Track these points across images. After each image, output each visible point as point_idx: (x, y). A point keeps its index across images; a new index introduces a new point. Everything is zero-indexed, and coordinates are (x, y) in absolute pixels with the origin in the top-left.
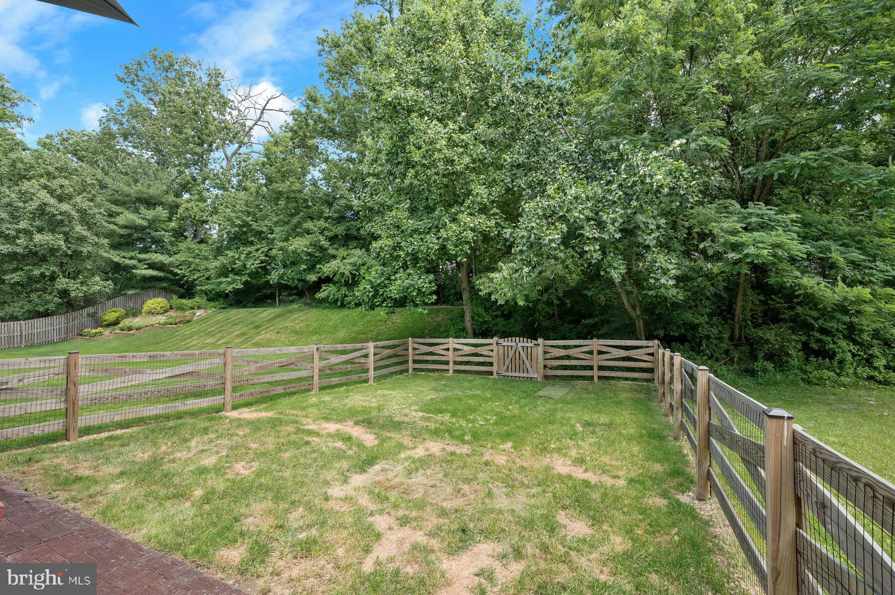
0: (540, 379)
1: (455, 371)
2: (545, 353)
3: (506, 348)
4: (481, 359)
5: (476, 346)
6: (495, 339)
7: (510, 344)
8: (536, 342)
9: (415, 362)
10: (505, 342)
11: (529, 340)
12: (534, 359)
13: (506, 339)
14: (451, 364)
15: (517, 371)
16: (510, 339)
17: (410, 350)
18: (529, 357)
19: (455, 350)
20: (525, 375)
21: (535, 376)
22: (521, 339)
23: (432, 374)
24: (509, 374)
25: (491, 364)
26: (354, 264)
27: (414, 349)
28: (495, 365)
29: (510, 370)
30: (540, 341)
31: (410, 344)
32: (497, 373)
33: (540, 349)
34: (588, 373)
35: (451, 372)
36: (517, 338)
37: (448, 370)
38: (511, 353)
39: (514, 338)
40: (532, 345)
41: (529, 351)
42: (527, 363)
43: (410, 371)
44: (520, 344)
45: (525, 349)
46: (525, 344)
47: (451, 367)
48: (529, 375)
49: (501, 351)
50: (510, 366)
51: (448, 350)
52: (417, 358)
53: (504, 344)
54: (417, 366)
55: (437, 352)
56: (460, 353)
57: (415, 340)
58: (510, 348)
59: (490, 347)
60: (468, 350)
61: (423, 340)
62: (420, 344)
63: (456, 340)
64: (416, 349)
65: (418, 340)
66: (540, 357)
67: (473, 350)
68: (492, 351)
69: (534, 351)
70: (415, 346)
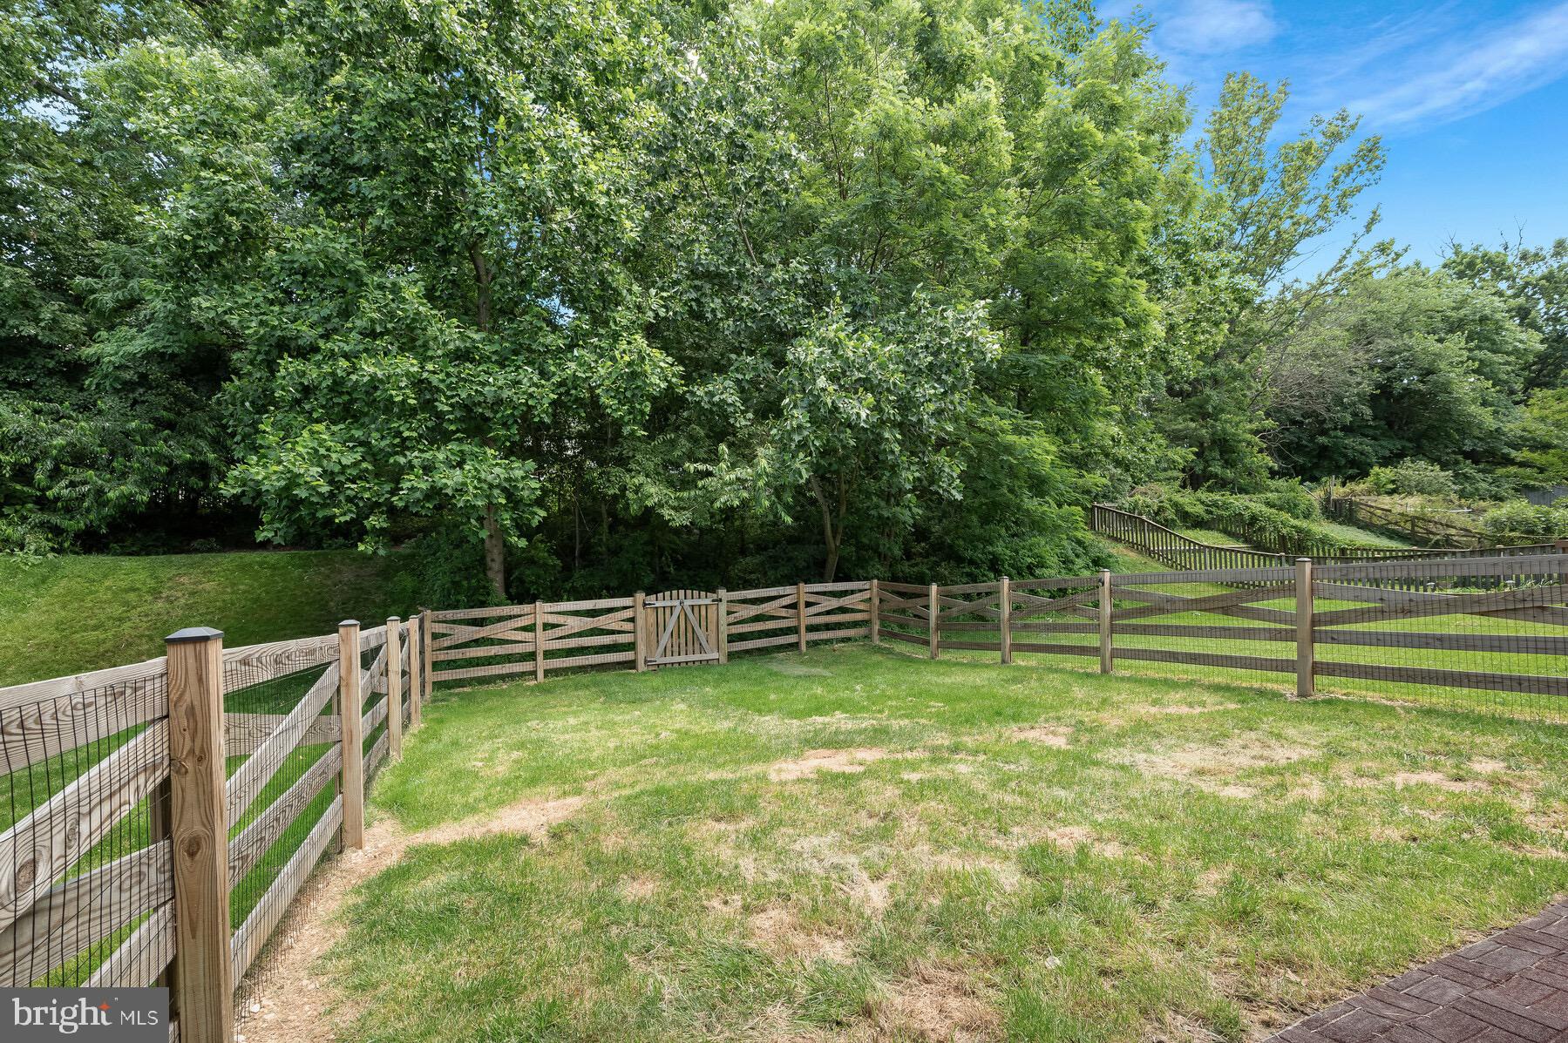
0: (723, 659)
1: (547, 673)
2: (729, 613)
3: (661, 611)
4: (606, 640)
5: (593, 613)
6: (640, 596)
7: (668, 603)
8: (715, 596)
9: (438, 666)
10: (659, 601)
11: (703, 593)
12: (712, 627)
13: (660, 595)
14: (540, 657)
15: (683, 652)
16: (667, 593)
17: (427, 640)
18: (703, 623)
19: (547, 626)
20: (697, 657)
21: (715, 655)
22: (689, 592)
23: (491, 687)
24: (669, 659)
25: (631, 646)
28: (641, 647)
29: (668, 652)
30: (722, 593)
31: (426, 624)
32: (646, 661)
33: (723, 607)
34: (792, 639)
35: (540, 674)
36: (682, 592)
37: (534, 673)
38: (671, 623)
39: (675, 592)
40: (708, 601)
41: (703, 613)
42: (700, 633)
44: (688, 603)
45: (696, 609)
46: (696, 602)
47: (542, 664)
48: (704, 657)
49: (652, 619)
50: (669, 645)
51: (530, 628)
52: (442, 656)
53: (658, 604)
54: (448, 675)
55: (499, 636)
56: (558, 632)
57: (441, 614)
58: (668, 611)
59: (628, 614)
60: (575, 624)
61: (461, 614)
62: (454, 622)
63: (548, 607)
64: (444, 635)
65: (450, 614)
66: (721, 622)
67: (589, 623)
68: (632, 620)
69: (712, 610)
70: (440, 628)
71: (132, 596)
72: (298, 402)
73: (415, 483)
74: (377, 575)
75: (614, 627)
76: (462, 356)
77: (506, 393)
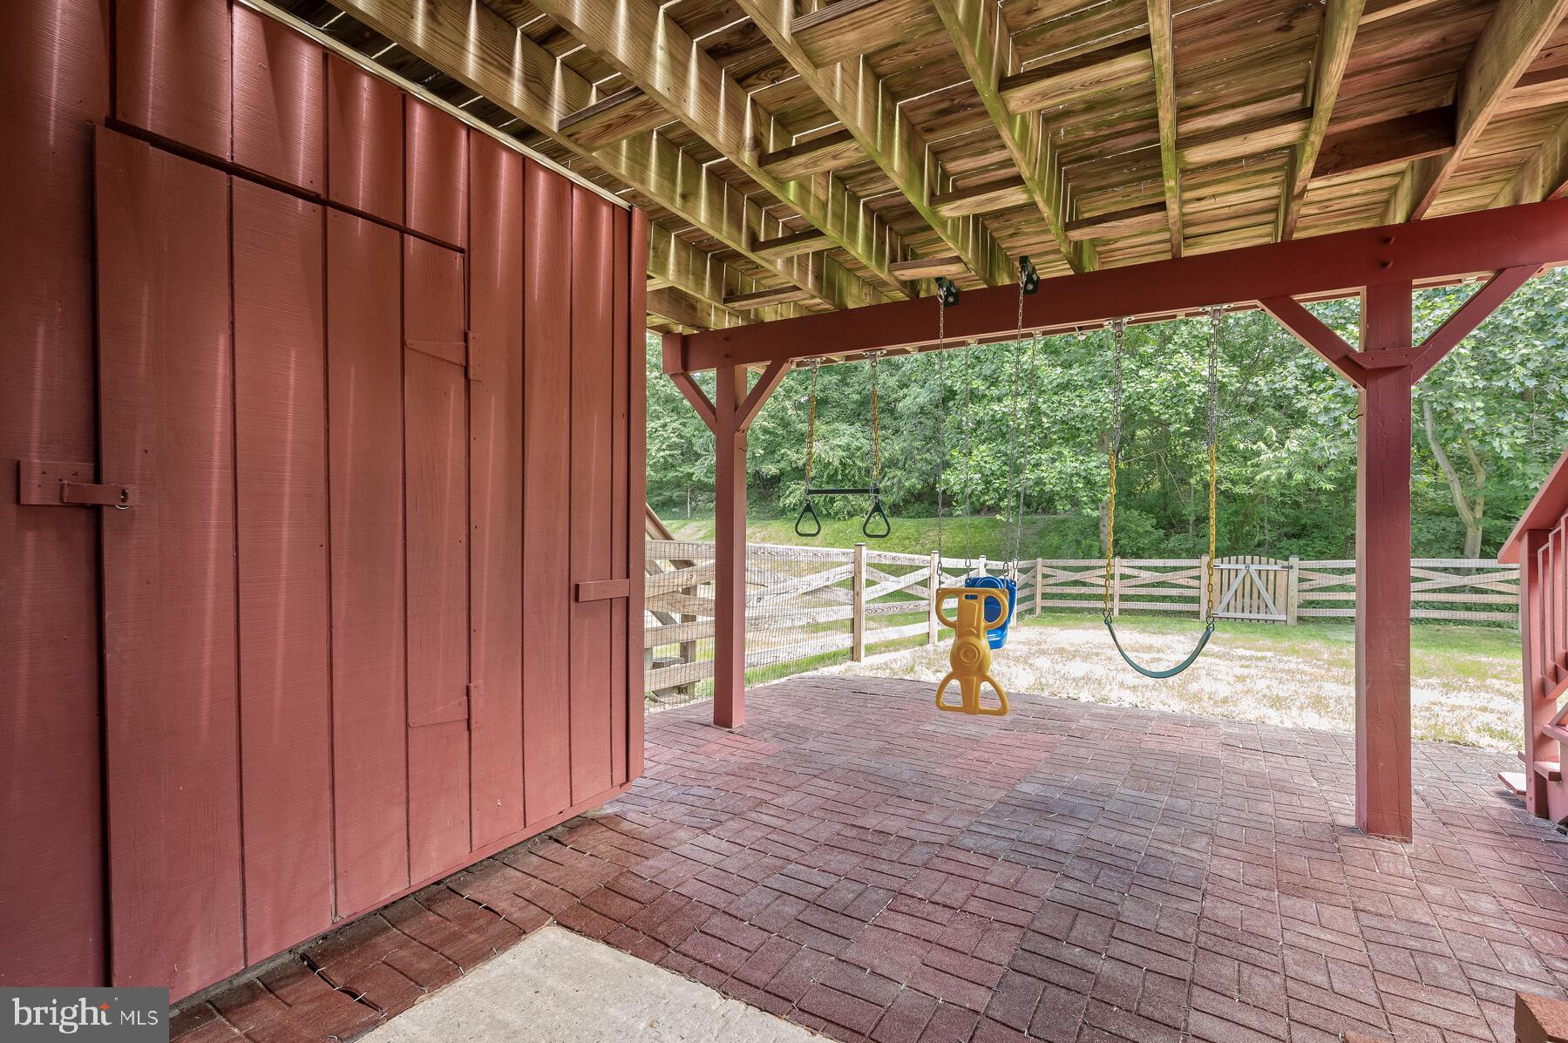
0: (1292, 621)
1: (1122, 611)
2: (1301, 580)
3: (1225, 572)
4: (1173, 592)
5: (1164, 570)
6: (1205, 559)
7: (1233, 566)
8: (1286, 563)
9: (1045, 596)
10: (1224, 564)
11: (1272, 560)
12: (1281, 591)
13: (1226, 559)
14: (1116, 599)
15: (1247, 610)
16: (1234, 558)
17: (1039, 578)
18: (1271, 587)
19: (1123, 577)
20: (1262, 616)
21: (1283, 617)
22: (1256, 558)
23: (1080, 616)
24: (1232, 614)
25: (1195, 600)
26: (847, 448)
27: (1045, 576)
28: (1204, 601)
29: (1231, 608)
30: (1294, 560)
31: (1039, 567)
33: (1294, 575)
35: (1116, 612)
36: (1249, 558)
38: (1236, 583)
39: (1241, 557)
40: (1276, 568)
41: (1271, 577)
42: (1267, 596)
43: (1038, 610)
44: (1253, 567)
45: (1264, 574)
46: (1264, 567)
47: (1116, 604)
48: (1269, 617)
49: (1216, 579)
50: (1232, 602)
51: (1110, 577)
52: (1048, 590)
53: (1222, 566)
54: (1050, 603)
55: (1088, 580)
56: (1133, 582)
57: (1049, 562)
58: (1233, 574)
59: (1195, 573)
60: (1147, 576)
61: (1061, 563)
62: (1057, 568)
63: (1125, 562)
64: (1050, 576)
65: (1054, 562)
66: (1291, 587)
67: (1158, 577)
68: (1199, 578)
69: (1282, 578)
70: (1048, 571)
71: (907, 542)
72: (975, 430)
73: (1029, 475)
74: (1036, 535)
75: (1182, 582)
76: (1065, 386)
77: (1090, 410)
